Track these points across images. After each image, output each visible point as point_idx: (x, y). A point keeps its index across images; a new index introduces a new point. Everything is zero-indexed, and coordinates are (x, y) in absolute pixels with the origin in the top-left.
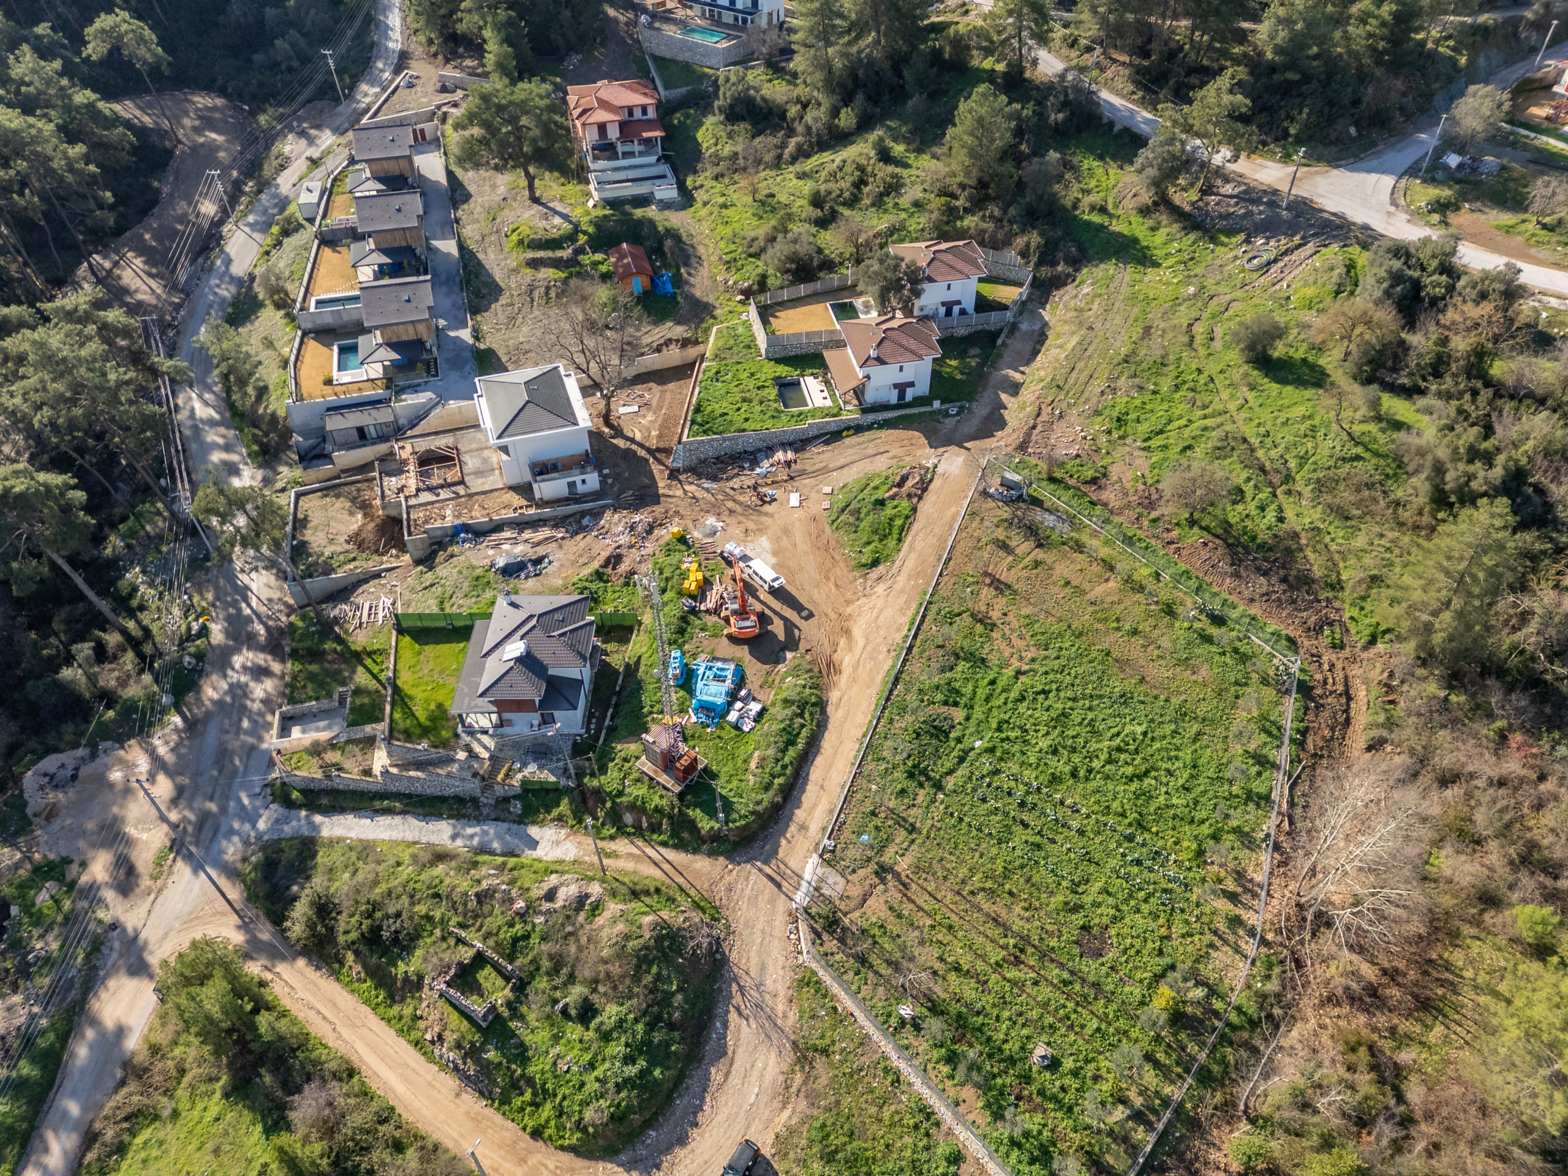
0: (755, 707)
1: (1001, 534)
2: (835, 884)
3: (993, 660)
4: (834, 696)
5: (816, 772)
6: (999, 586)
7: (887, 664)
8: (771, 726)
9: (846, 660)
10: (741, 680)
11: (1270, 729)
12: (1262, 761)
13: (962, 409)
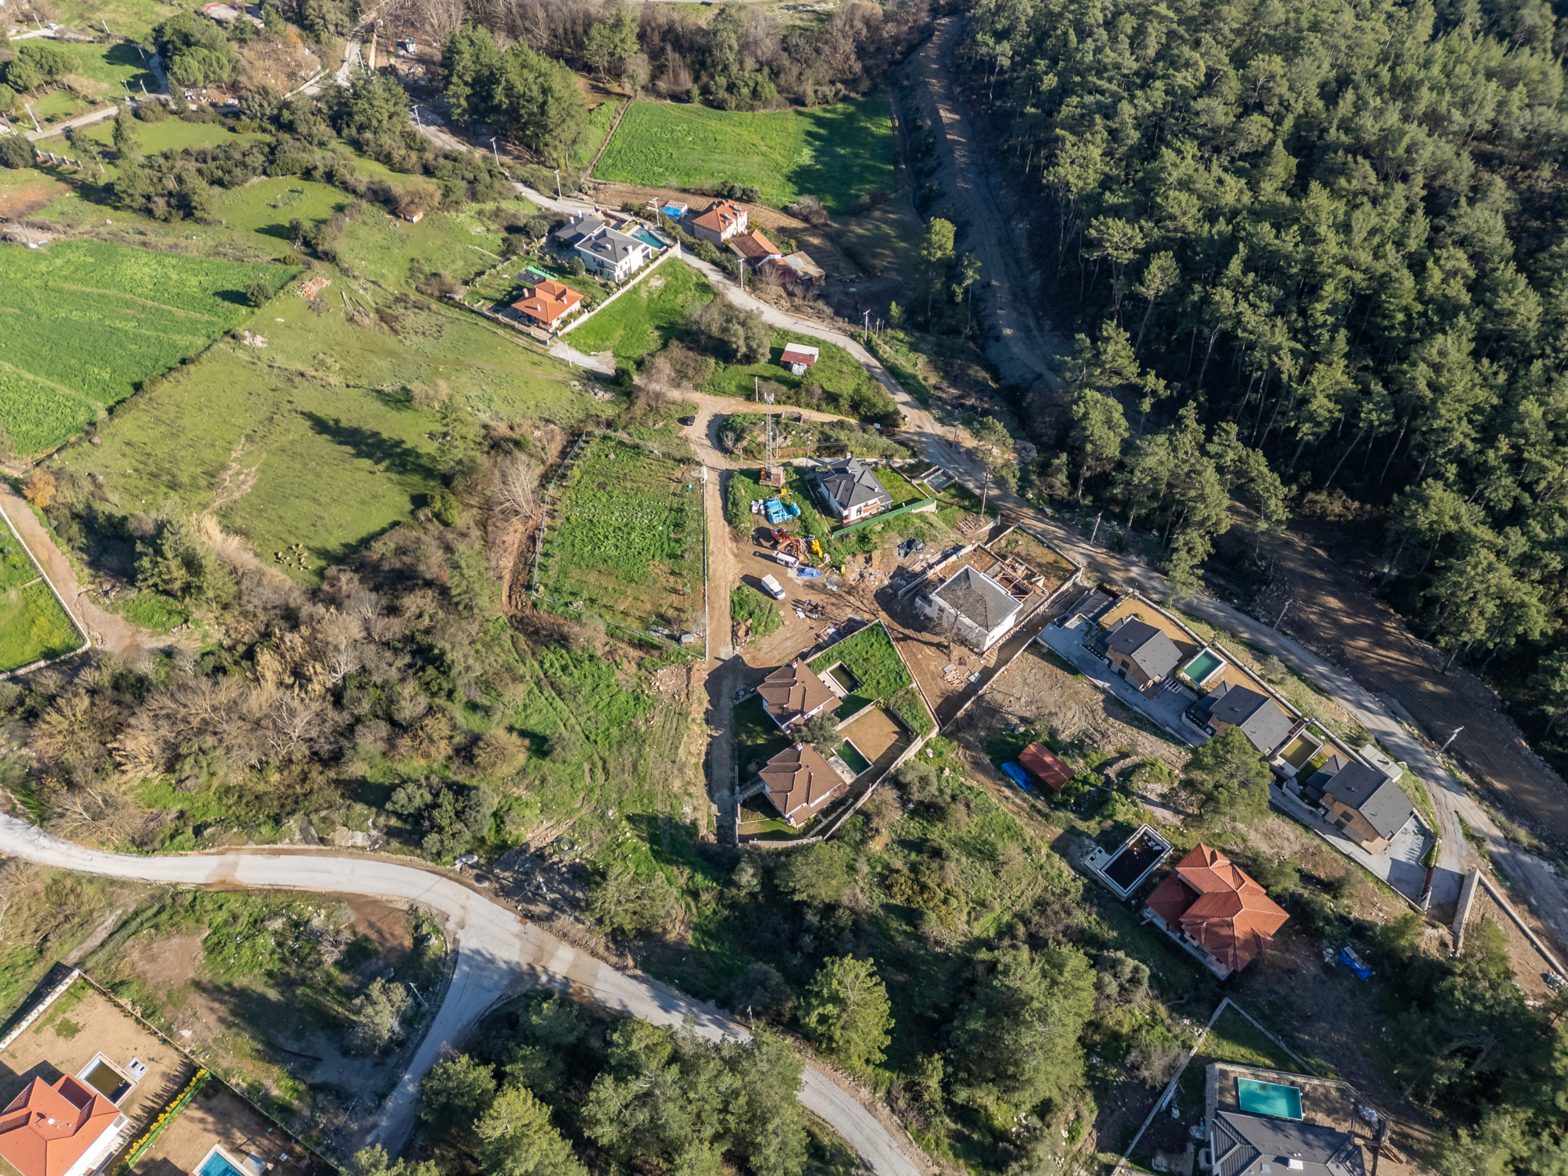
0: (755, 509)
1: (683, 616)
2: (695, 474)
3: (666, 561)
4: (727, 529)
5: (719, 502)
6: (675, 591)
7: (712, 547)
8: (744, 504)
9: (730, 544)
10: (768, 517)
11: (543, 568)
12: (546, 555)
13: (737, 697)
